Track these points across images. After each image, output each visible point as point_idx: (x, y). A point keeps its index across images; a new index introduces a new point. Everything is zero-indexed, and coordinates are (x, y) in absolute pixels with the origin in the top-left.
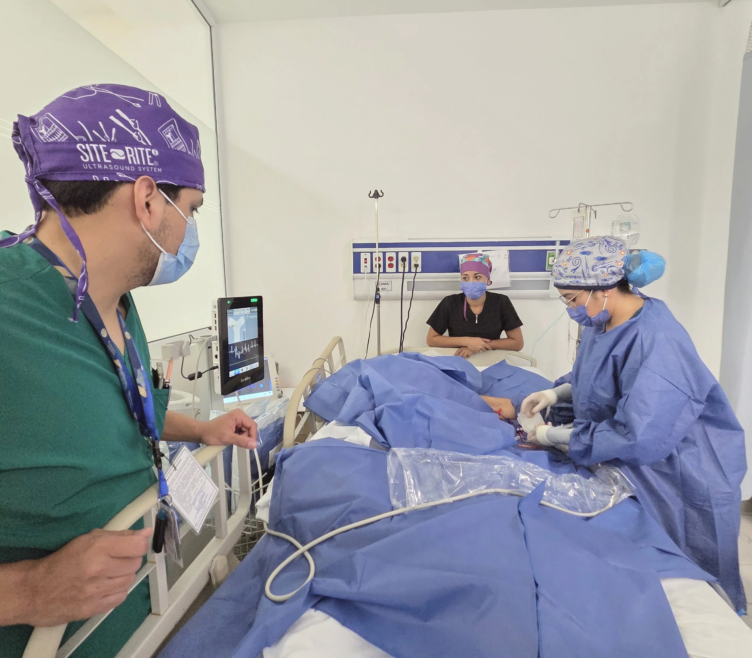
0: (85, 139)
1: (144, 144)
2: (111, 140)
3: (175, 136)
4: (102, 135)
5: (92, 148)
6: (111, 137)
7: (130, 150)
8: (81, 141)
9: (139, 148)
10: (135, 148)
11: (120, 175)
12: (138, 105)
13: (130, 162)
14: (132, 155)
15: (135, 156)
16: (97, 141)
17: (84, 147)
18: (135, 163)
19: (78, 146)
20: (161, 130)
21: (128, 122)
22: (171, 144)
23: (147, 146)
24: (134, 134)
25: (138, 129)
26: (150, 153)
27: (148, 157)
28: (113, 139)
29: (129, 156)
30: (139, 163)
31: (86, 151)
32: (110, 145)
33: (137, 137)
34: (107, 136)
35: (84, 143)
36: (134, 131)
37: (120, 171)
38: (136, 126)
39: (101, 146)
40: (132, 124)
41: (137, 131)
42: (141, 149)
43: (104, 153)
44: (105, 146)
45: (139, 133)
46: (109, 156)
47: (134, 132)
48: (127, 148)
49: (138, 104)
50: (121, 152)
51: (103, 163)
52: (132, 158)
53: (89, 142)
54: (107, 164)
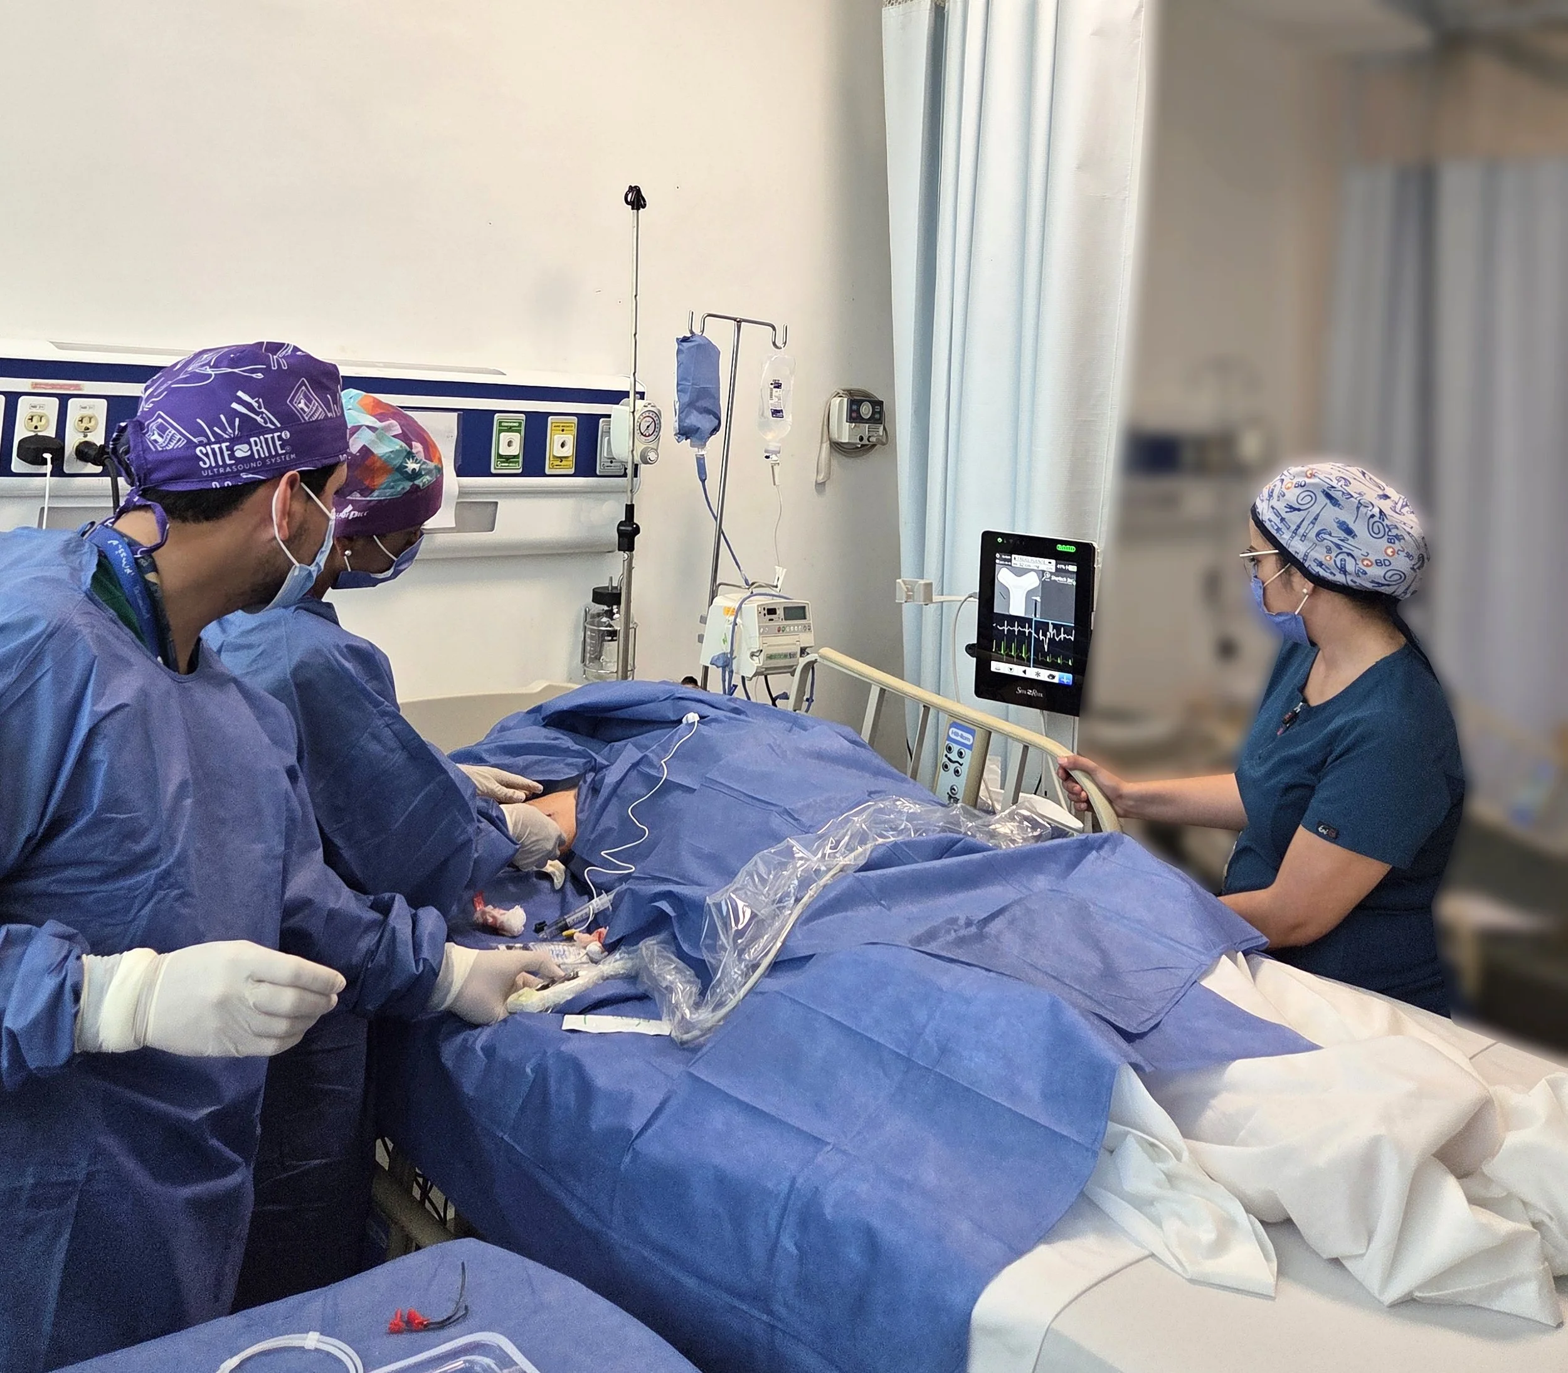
0: (205, 441)
1: (273, 427)
2: (234, 434)
3: (309, 400)
4: (224, 430)
5: (213, 450)
6: (234, 431)
7: (255, 441)
8: (201, 444)
9: (266, 436)
10: (261, 437)
11: (244, 476)
12: (260, 376)
13: (257, 457)
14: (259, 447)
15: (262, 447)
16: (219, 440)
17: (204, 451)
18: (263, 456)
19: (198, 451)
20: (291, 402)
21: (251, 404)
22: (305, 416)
23: (277, 430)
24: (259, 419)
25: (263, 410)
26: (280, 438)
27: (278, 443)
28: (236, 433)
29: (255, 449)
30: (267, 455)
31: (207, 455)
32: (234, 441)
33: (262, 421)
34: (230, 431)
35: (205, 446)
36: (257, 414)
37: (244, 471)
38: (260, 407)
39: (224, 445)
40: (256, 405)
41: (262, 413)
42: (269, 436)
43: (226, 453)
44: (228, 444)
45: (264, 415)
46: (232, 456)
47: (258, 416)
48: (252, 440)
49: (259, 374)
50: (246, 447)
51: (225, 465)
52: (258, 451)
53: (210, 443)
54: (230, 466)
